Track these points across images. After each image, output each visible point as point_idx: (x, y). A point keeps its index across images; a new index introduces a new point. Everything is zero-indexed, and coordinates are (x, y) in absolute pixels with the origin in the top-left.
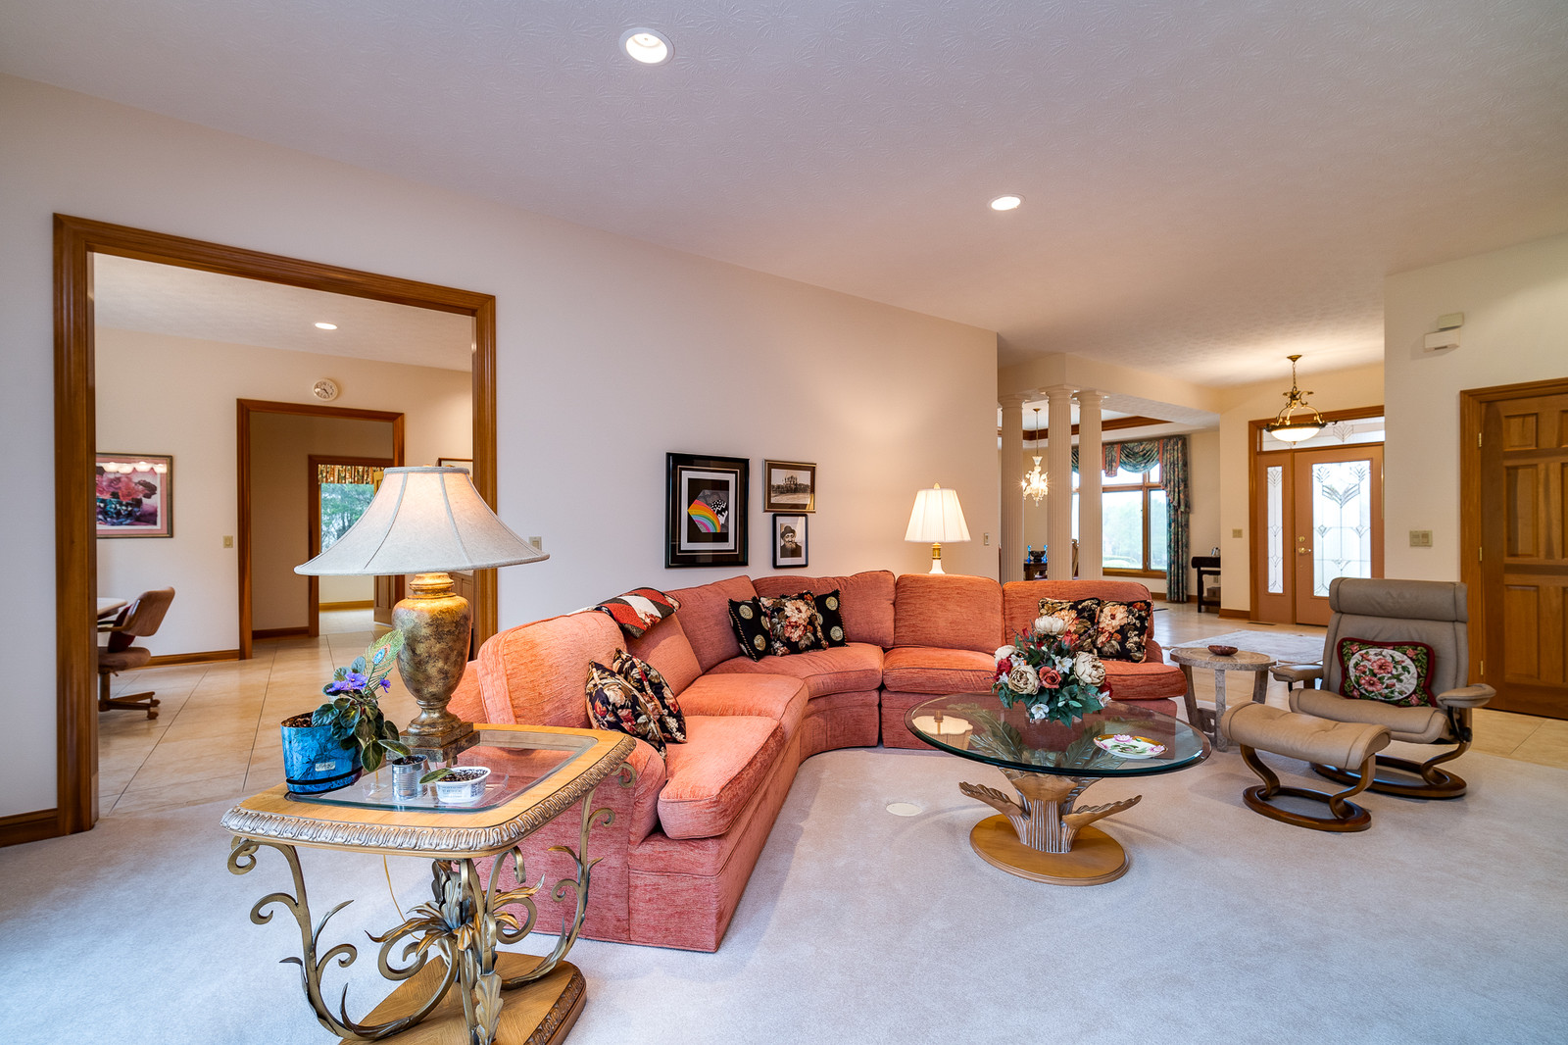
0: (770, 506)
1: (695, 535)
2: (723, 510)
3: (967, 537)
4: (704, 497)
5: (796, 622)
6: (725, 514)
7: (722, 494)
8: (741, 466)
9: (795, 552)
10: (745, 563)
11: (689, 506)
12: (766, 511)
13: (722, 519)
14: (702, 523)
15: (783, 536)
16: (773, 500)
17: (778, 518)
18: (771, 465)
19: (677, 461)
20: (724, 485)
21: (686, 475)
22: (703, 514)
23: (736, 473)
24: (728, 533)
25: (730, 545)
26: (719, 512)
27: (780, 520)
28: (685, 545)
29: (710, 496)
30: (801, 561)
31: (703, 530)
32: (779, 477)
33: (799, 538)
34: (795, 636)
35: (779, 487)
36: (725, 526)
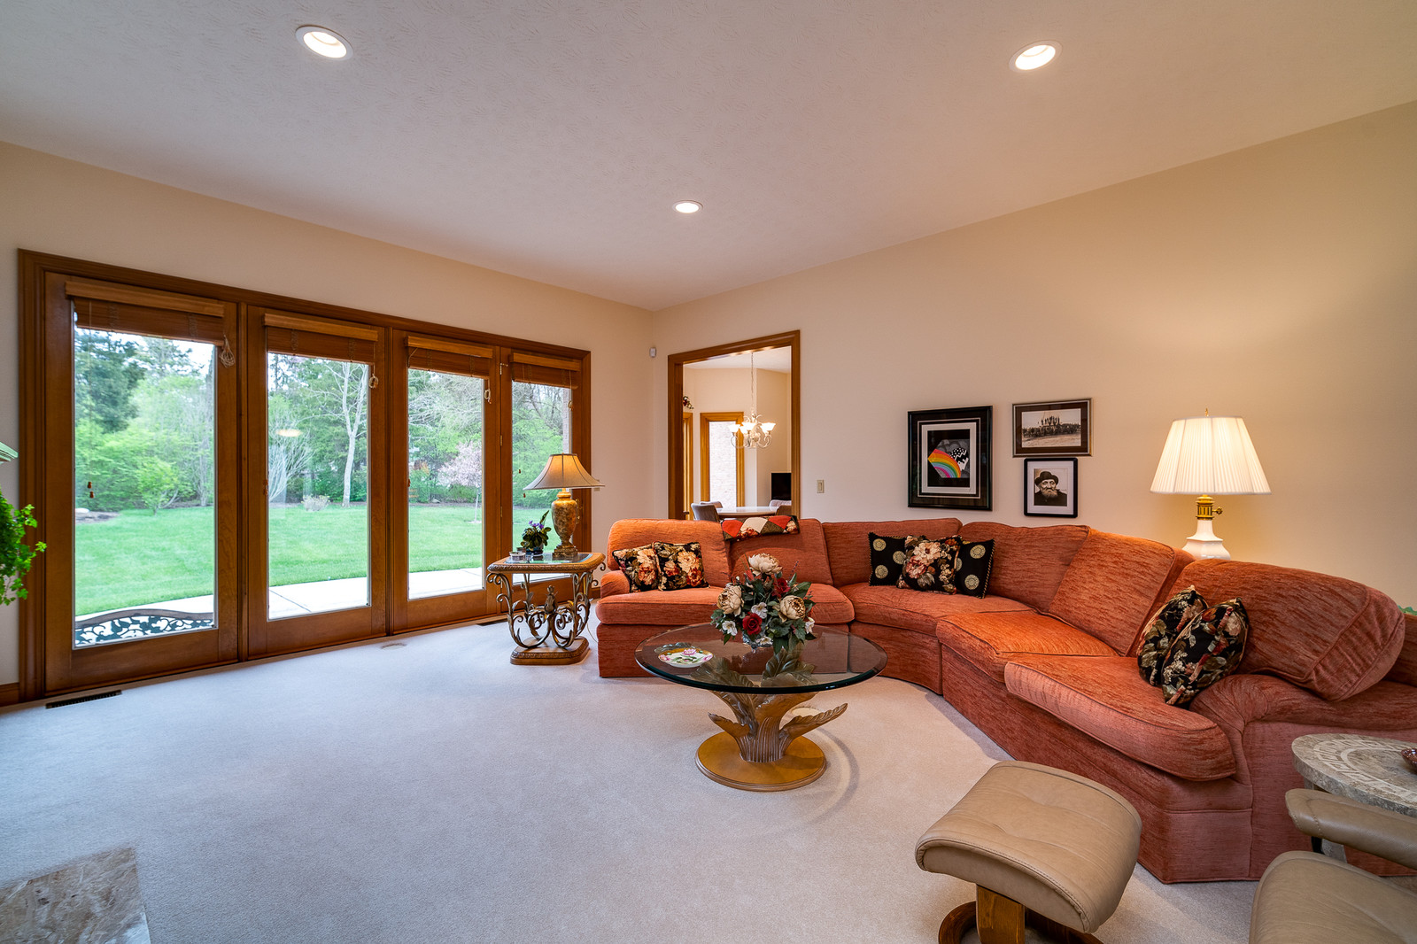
0: (1019, 450)
1: (934, 479)
2: (964, 457)
3: (1260, 485)
4: (943, 446)
5: (918, 561)
6: (966, 461)
7: (962, 443)
8: (983, 415)
9: (1059, 499)
10: (989, 509)
11: (929, 456)
12: (1014, 456)
13: (962, 466)
14: (941, 469)
15: (1037, 482)
16: (1025, 445)
17: (1029, 463)
18: (1019, 410)
19: (915, 418)
20: (965, 434)
21: (926, 429)
22: (943, 462)
23: (977, 421)
24: (969, 479)
25: (971, 490)
26: (958, 459)
27: (1032, 466)
28: (926, 489)
29: (949, 445)
30: (1068, 509)
31: (943, 476)
32: (1032, 420)
33: (1065, 486)
34: (914, 573)
35: (1033, 430)
36: (966, 472)
